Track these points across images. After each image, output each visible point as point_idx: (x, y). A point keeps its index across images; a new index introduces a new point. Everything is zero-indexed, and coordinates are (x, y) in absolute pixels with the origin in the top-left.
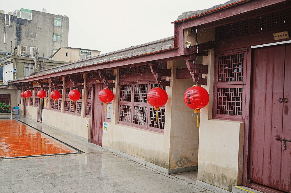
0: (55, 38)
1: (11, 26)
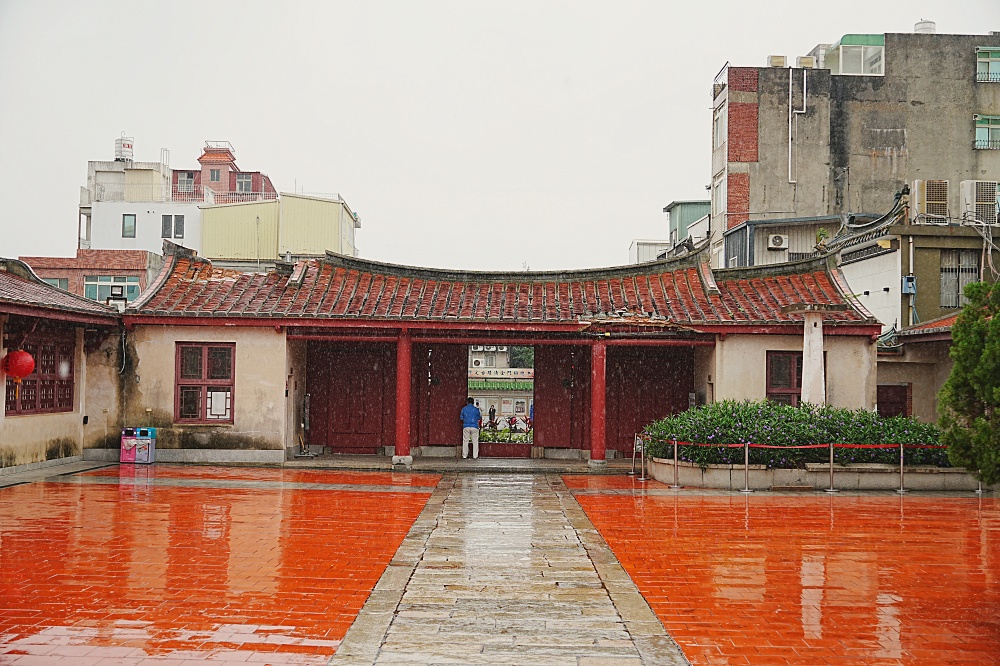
0: (982, 135)
1: (811, 111)
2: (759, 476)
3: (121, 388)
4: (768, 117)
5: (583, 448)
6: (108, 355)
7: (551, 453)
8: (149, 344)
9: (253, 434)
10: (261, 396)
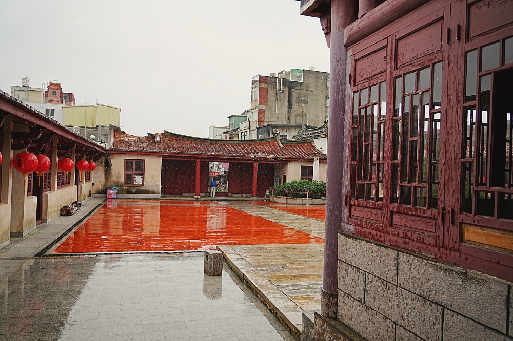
1: (283, 91)
2: (310, 201)
3: (106, 174)
4: (270, 92)
5: (243, 193)
6: (101, 163)
7: (234, 195)
8: (115, 160)
9: (150, 189)
10: (153, 177)
